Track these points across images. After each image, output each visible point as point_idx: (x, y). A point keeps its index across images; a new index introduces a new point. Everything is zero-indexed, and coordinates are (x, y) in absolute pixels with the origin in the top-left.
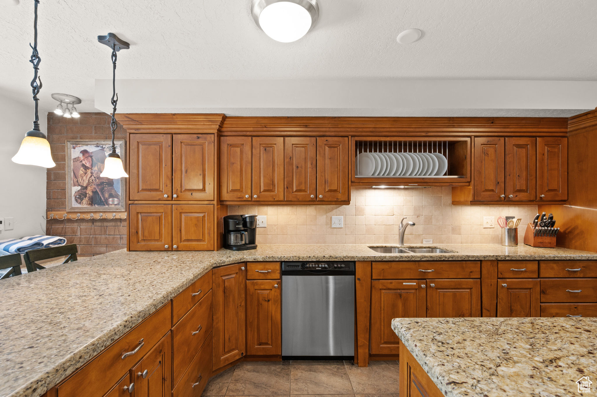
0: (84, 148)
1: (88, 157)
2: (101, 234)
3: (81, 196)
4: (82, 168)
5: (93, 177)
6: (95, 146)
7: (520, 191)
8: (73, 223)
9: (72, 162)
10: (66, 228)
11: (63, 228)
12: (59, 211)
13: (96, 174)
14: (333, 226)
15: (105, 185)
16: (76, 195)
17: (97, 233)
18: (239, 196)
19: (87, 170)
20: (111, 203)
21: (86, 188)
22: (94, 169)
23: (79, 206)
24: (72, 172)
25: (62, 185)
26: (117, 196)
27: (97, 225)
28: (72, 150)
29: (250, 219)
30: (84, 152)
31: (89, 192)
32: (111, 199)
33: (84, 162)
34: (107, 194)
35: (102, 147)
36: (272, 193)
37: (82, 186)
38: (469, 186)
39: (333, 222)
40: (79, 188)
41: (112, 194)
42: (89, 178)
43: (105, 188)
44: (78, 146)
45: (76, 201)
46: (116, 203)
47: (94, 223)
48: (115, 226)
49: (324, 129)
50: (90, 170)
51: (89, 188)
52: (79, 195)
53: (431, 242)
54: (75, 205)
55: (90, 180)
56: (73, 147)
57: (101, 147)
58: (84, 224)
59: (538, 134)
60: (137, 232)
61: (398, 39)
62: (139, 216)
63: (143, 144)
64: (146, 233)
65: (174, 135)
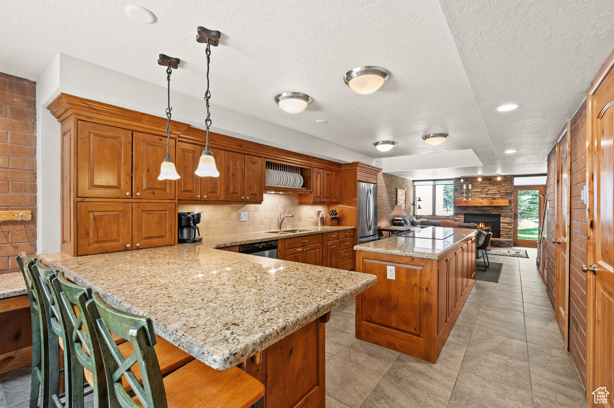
7: (327, 198)
14: (242, 220)
18: (191, 196)
29: (197, 216)
36: (216, 194)
38: (311, 194)
39: (241, 217)
49: (250, 150)
53: (290, 228)
59: (333, 170)
60: (88, 233)
61: (317, 121)
62: (91, 215)
63: (96, 135)
64: (101, 234)
65: (134, 132)
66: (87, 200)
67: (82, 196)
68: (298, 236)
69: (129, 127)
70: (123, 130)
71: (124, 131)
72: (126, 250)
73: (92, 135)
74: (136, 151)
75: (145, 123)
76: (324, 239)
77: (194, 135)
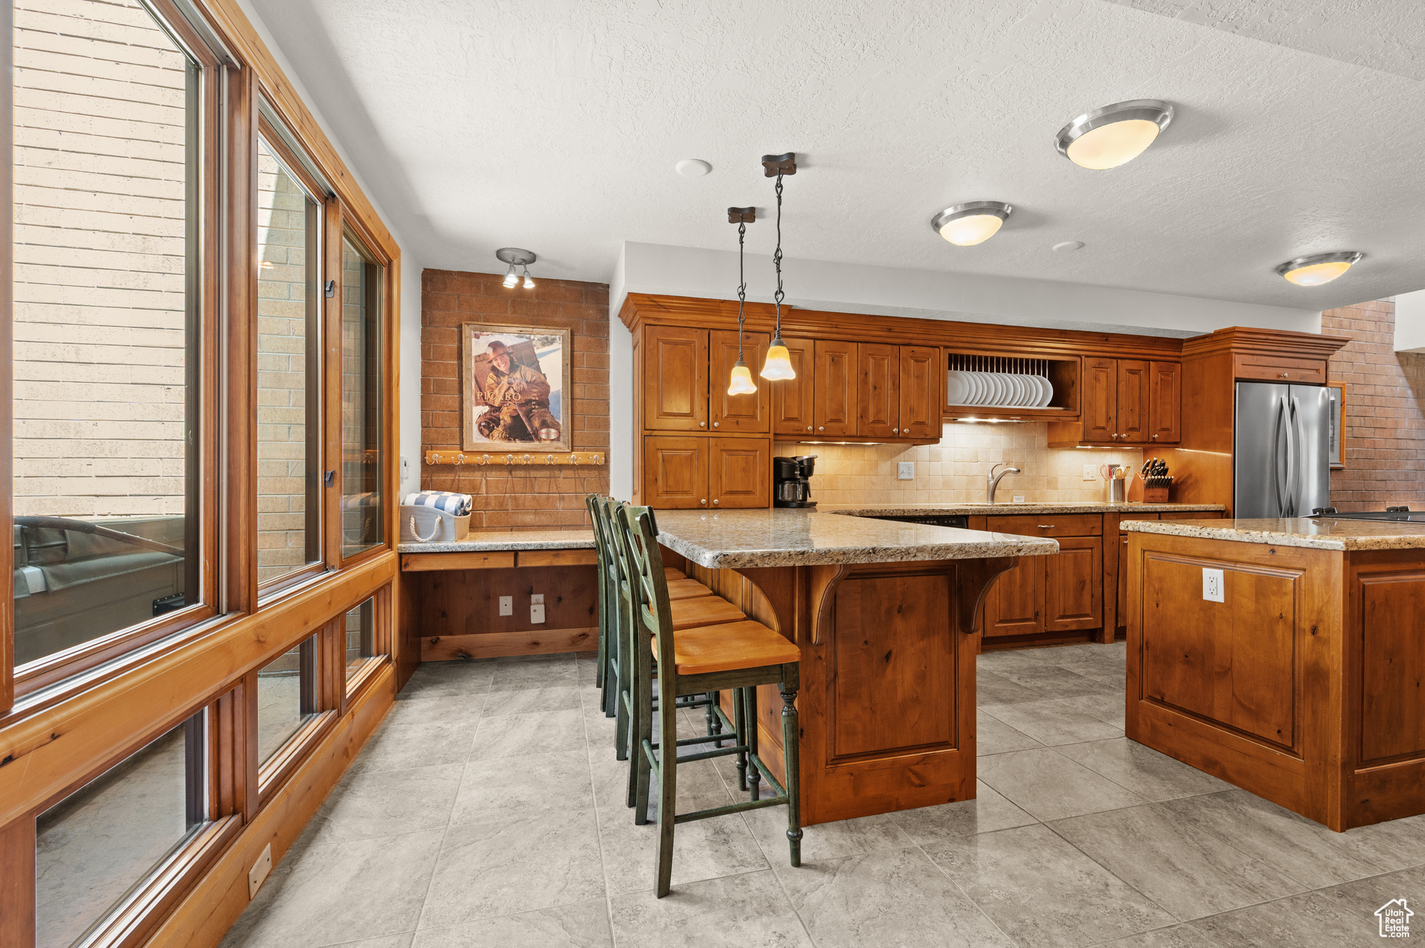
0: (496, 338)
1: (503, 354)
2: (524, 491)
3: (489, 425)
4: (491, 374)
5: (511, 389)
6: (517, 337)
7: (1132, 429)
8: (474, 471)
9: (473, 361)
10: (459, 480)
11: (454, 480)
12: (447, 449)
13: (517, 385)
14: (901, 477)
15: (534, 405)
16: (480, 421)
17: (516, 489)
18: (796, 428)
19: (502, 378)
20: (544, 436)
21: (499, 409)
22: (514, 376)
23: (486, 440)
24: (473, 379)
25: (451, 402)
26: (555, 426)
27: (519, 476)
28: (474, 340)
29: (808, 463)
30: (495, 346)
31: (505, 417)
32: (544, 431)
33: (495, 363)
34: (537, 421)
35: (529, 338)
36: (841, 425)
37: (491, 406)
38: (1078, 421)
39: (900, 471)
40: (487, 409)
41: (546, 421)
42: (505, 392)
43: (533, 411)
44: (485, 333)
45: (481, 432)
46: (553, 437)
47: (513, 473)
48: (550, 478)
49: (911, 335)
50: (507, 377)
51: (505, 409)
52: (485, 422)
53: (1023, 501)
54: (476, 439)
55: (506, 396)
56: (475, 334)
57: (527, 338)
58: (494, 473)
59: (1151, 357)
60: (656, 480)
61: (1055, 247)
62: (660, 455)
63: (666, 342)
64: (671, 481)
65: (711, 331)
66: (655, 433)
67: (650, 428)
68: (1023, 512)
69: (704, 325)
70: (696, 330)
71: (699, 331)
72: (701, 508)
73: (661, 344)
74: (714, 359)
75: (725, 314)
76: (1106, 527)
77: (802, 322)
